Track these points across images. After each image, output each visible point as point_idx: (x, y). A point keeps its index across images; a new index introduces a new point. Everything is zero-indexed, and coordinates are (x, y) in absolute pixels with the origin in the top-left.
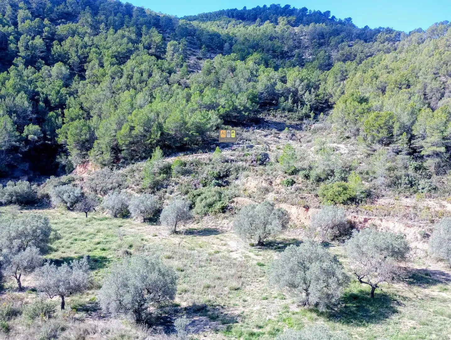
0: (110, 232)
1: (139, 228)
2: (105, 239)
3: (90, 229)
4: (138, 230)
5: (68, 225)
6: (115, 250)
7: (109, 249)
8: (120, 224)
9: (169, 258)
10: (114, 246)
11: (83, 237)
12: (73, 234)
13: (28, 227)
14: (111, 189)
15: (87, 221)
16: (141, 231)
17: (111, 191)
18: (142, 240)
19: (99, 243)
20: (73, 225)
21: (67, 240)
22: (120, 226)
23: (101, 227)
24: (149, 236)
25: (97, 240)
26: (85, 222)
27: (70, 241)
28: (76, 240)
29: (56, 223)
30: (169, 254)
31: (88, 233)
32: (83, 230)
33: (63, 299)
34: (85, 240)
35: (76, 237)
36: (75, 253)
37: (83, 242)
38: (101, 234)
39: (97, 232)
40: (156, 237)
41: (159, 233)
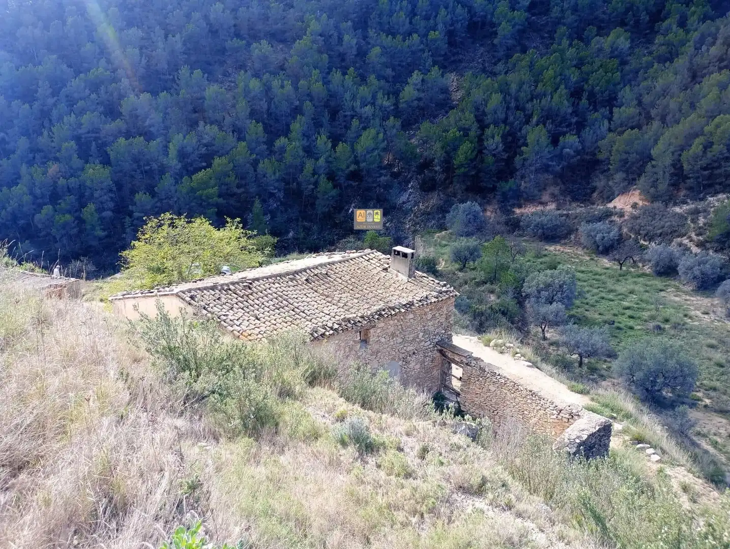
0: (646, 296)
1: (688, 298)
2: (637, 304)
3: (621, 288)
4: (686, 300)
5: (597, 277)
6: (646, 321)
7: (639, 318)
8: (661, 287)
9: (712, 346)
10: (646, 315)
11: (611, 296)
12: (601, 289)
13: (557, 281)
14: (660, 236)
15: (620, 276)
16: (689, 302)
17: (659, 239)
18: (686, 316)
19: (628, 308)
20: (603, 277)
21: (593, 296)
22: (661, 290)
23: (637, 288)
24: (698, 312)
25: (626, 304)
26: (617, 275)
27: (595, 298)
28: (603, 298)
29: (583, 272)
30: (714, 342)
31: (618, 293)
32: (613, 288)
33: (581, 359)
34: (613, 301)
35: (603, 295)
36: (600, 314)
37: (611, 303)
38: (635, 296)
39: (630, 293)
40: (706, 316)
41: (713, 311)
